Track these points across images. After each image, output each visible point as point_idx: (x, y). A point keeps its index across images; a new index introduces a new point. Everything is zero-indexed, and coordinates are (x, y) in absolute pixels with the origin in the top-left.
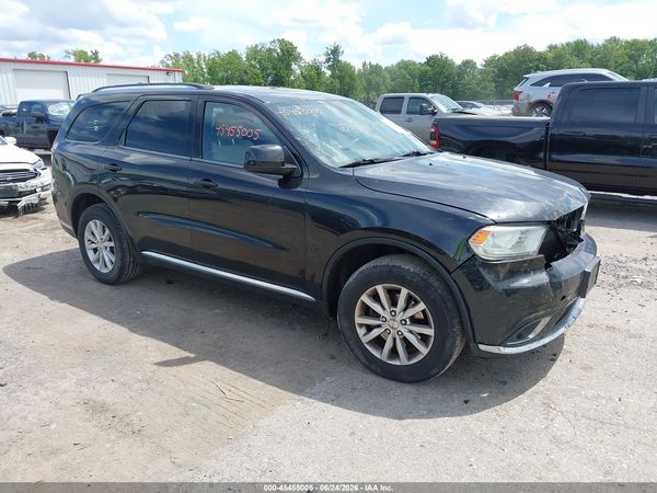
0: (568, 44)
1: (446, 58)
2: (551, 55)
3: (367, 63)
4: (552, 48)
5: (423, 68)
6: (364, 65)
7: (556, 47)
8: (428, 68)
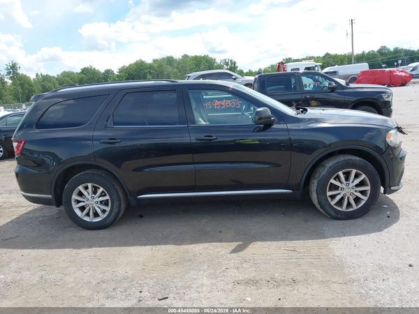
0: (163, 59)
1: (94, 69)
2: (156, 65)
3: (39, 74)
4: (155, 61)
5: (80, 76)
6: (37, 75)
7: (157, 60)
8: (83, 75)
